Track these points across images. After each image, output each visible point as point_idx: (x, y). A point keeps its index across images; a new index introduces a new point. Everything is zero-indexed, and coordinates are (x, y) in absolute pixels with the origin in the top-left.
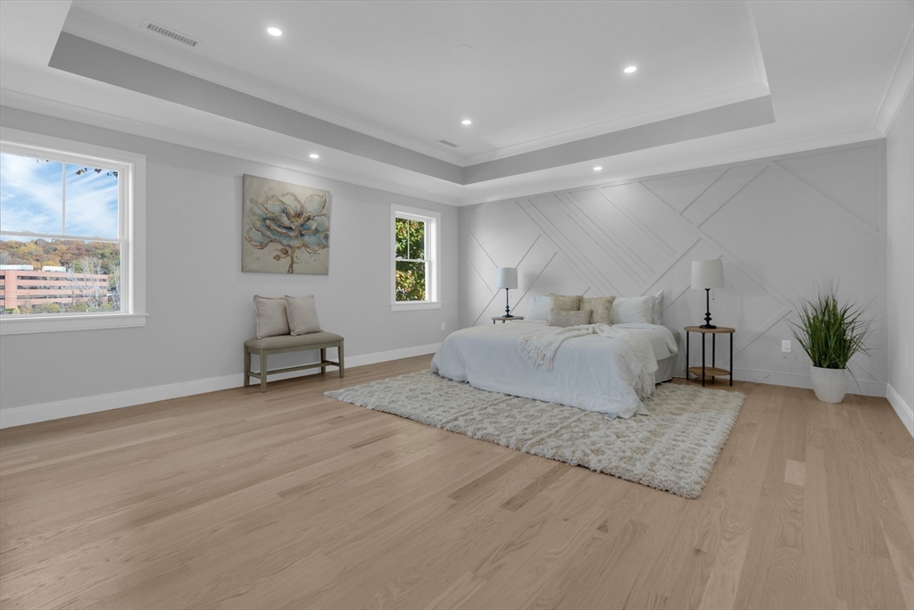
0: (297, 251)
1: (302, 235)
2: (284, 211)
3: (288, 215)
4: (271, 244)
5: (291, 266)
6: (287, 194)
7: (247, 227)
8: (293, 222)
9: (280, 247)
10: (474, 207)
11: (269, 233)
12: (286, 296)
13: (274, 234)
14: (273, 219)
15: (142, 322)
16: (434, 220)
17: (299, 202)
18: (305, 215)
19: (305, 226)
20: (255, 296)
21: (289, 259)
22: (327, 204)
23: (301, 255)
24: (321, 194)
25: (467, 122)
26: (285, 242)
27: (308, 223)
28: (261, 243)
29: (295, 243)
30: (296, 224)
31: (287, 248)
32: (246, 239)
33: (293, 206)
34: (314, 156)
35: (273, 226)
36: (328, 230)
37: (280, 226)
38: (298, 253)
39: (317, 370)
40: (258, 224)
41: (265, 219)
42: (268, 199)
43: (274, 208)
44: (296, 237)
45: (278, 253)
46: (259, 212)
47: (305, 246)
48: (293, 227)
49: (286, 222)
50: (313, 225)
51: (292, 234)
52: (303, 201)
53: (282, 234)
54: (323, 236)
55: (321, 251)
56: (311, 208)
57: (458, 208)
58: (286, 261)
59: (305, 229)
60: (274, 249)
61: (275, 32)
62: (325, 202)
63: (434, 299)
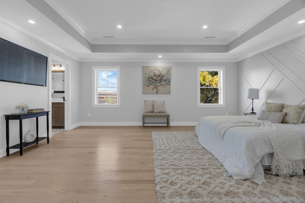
0: (159, 87)
1: (161, 82)
2: (155, 75)
3: (156, 76)
4: (151, 85)
5: (157, 92)
6: (156, 70)
7: (144, 81)
8: (157, 78)
9: (153, 86)
10: (243, 61)
11: (150, 82)
12: (153, 101)
13: (152, 82)
14: (151, 78)
15: (120, 106)
16: (222, 70)
17: (159, 71)
18: (162, 75)
19: (162, 79)
20: (145, 101)
21: (156, 89)
22: (169, 71)
23: (161, 88)
24: (167, 68)
25: (205, 27)
26: (155, 84)
27: (163, 78)
28: (148, 85)
29: (158, 84)
30: (159, 78)
31: (156, 86)
32: (144, 85)
33: (157, 73)
34: (160, 56)
35: (151, 80)
36: (170, 79)
37: (153, 80)
38: (159, 88)
39: (166, 125)
40: (147, 80)
41: (149, 78)
42: (150, 72)
43: (152, 74)
44: (159, 83)
45: (153, 88)
46: (147, 76)
47: (162, 85)
48: (158, 80)
49: (155, 78)
50: (165, 78)
51: (157, 82)
52: (161, 71)
53: (154, 82)
54: (168, 82)
55: (168, 86)
56: (163, 73)
57: (237, 62)
58: (155, 90)
59: (162, 80)
60: (152, 87)
61: (119, 27)
62: (169, 70)
63: (222, 103)
